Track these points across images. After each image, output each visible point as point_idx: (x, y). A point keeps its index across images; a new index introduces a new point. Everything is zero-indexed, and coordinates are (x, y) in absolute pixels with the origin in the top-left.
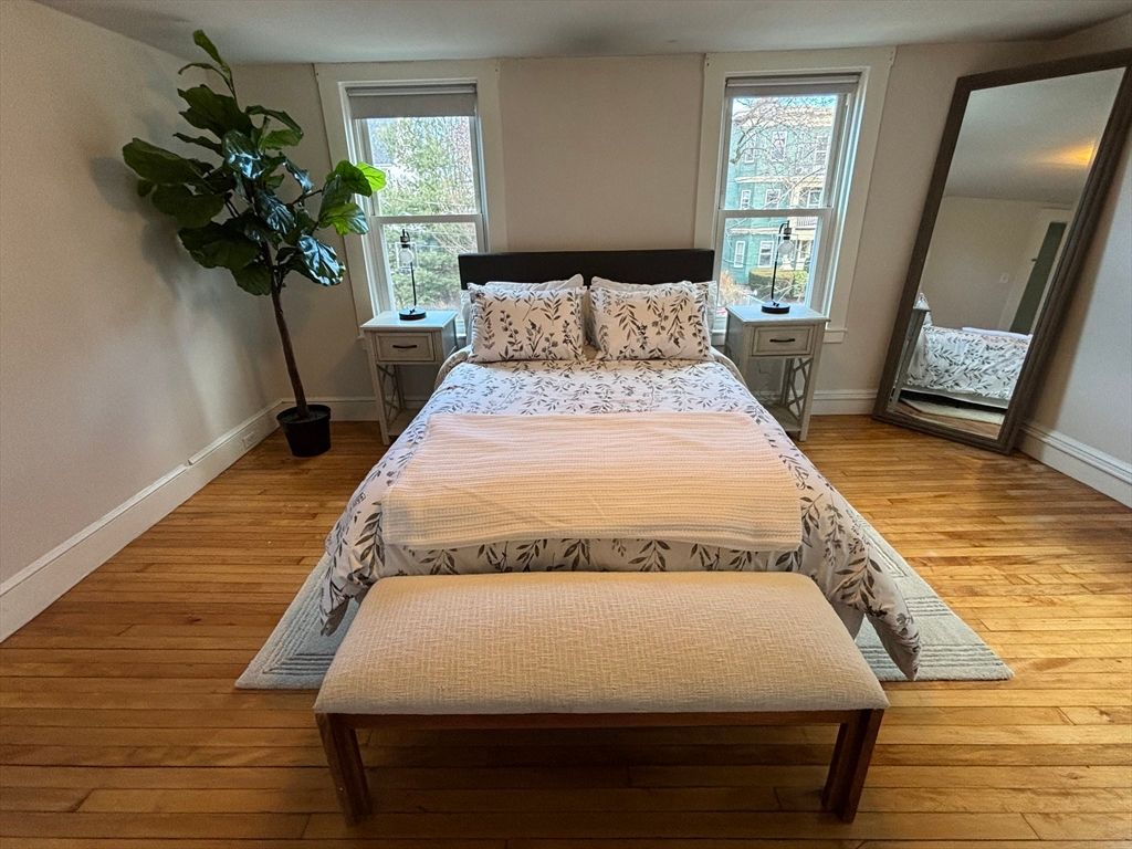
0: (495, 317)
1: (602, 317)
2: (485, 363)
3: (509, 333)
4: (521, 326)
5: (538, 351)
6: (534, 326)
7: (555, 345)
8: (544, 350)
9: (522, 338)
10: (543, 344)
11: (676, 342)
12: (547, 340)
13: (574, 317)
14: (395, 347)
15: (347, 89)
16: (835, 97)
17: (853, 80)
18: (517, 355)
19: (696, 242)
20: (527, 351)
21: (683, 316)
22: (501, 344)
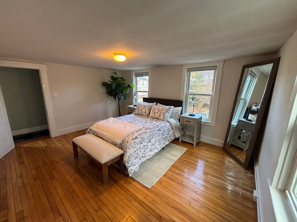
0: (138, 107)
3: (138, 110)
11: (159, 116)
13: (148, 109)
14: (130, 110)
15: (135, 73)
16: (213, 71)
17: (215, 67)
19: (181, 99)
21: (162, 112)
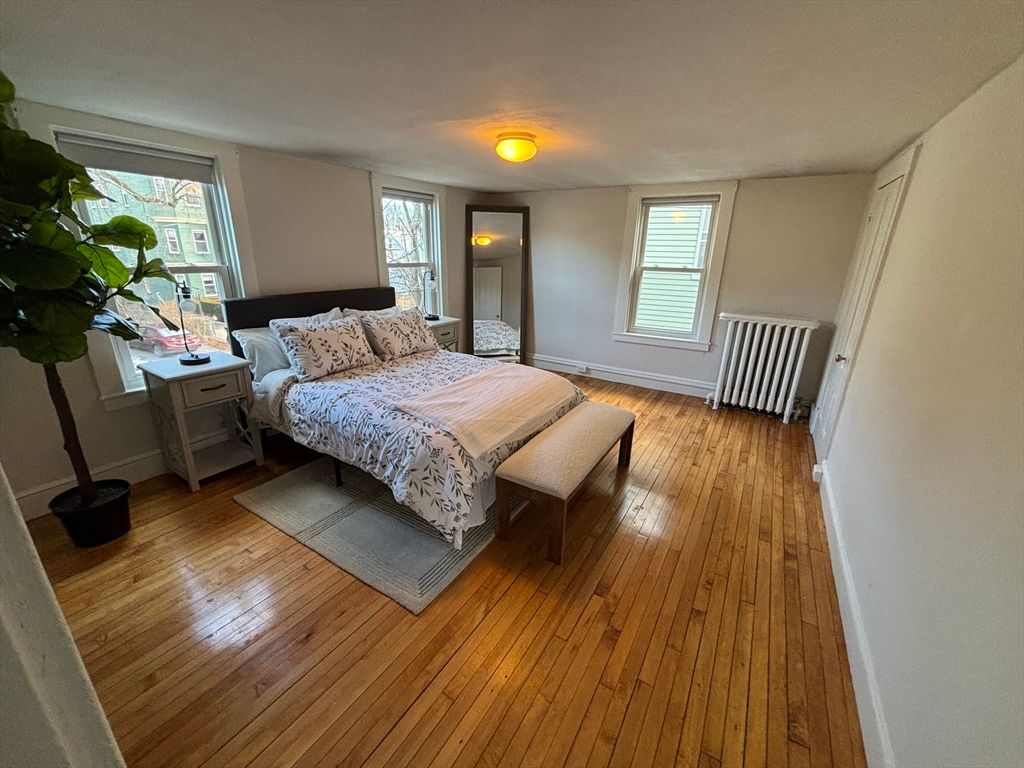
0: (316, 344)
1: (380, 334)
2: (316, 379)
3: (331, 353)
4: (336, 346)
5: (354, 362)
6: (347, 346)
7: (363, 355)
8: (357, 361)
9: (341, 354)
10: (356, 356)
12: (358, 353)
14: (202, 390)
18: (339, 368)
20: (347, 363)
22: (327, 361)
